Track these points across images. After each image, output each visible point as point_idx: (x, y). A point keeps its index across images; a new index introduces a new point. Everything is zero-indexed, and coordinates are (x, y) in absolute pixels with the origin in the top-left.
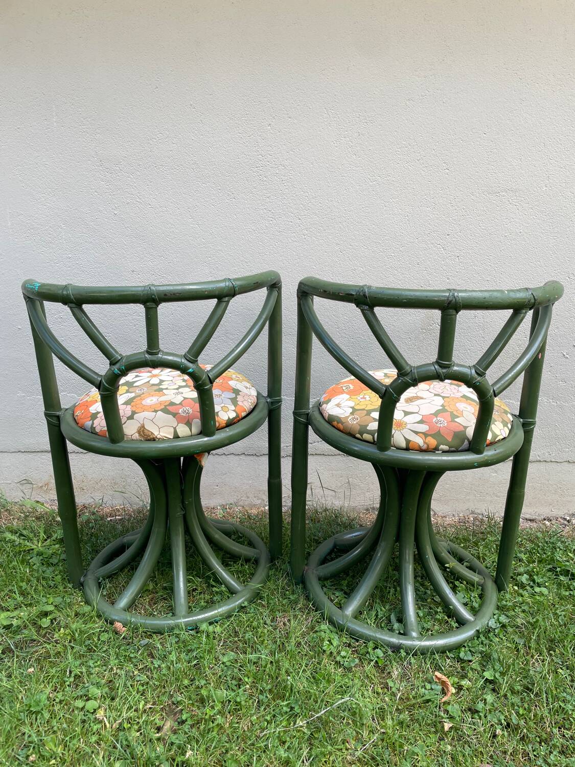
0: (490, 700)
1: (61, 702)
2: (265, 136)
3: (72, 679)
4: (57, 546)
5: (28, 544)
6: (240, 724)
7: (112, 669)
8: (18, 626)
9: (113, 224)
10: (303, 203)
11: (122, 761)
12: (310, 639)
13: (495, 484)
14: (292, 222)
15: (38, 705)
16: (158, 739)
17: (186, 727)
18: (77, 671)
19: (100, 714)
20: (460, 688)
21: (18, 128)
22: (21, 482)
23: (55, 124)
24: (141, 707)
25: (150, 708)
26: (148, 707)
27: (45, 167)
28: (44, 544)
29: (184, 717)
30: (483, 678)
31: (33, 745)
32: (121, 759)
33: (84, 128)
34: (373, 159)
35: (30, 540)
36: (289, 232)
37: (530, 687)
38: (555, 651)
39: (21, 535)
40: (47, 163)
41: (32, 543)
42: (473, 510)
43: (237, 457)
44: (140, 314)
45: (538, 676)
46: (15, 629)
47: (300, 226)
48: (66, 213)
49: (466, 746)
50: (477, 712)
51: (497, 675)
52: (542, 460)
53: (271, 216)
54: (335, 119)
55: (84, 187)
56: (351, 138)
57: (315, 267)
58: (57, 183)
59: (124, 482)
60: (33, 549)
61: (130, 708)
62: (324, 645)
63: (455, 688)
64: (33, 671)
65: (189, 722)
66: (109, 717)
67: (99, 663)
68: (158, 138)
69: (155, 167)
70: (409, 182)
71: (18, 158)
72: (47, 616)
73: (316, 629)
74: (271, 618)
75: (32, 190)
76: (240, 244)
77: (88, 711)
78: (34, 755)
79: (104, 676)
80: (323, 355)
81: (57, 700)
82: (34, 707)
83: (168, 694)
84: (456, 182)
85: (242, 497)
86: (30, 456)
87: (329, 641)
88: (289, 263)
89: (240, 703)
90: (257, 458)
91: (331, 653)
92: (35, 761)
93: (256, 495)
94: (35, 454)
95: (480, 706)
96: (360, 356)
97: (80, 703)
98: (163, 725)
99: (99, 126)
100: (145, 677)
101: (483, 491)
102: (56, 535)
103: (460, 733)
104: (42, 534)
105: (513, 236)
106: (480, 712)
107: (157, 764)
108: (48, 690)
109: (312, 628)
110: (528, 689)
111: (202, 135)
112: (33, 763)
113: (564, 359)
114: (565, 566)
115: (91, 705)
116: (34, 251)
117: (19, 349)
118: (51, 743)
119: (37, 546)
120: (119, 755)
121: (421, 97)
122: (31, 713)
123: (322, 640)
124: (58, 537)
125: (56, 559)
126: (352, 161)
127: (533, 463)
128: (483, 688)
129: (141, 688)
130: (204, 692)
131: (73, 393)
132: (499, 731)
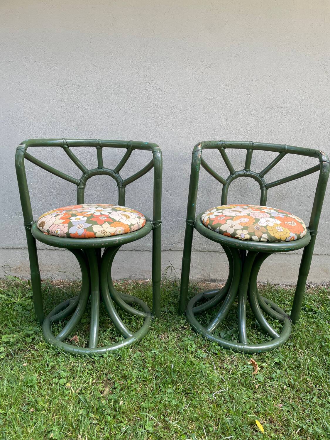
0: (279, 372)
1: (44, 381)
2: (151, 72)
3: (50, 368)
4: (30, 300)
5: (12, 300)
6: (147, 388)
7: (71, 363)
8: (13, 342)
9: (63, 119)
10: (171, 110)
11: (83, 410)
12: (180, 345)
13: (270, 266)
14: (164, 120)
15: (32, 383)
16: (103, 397)
17: (118, 390)
18: (52, 364)
19: (68, 385)
20: (262, 368)
21: (9, 62)
22: (4, 267)
23: (31, 60)
24: (91, 381)
25: (95, 382)
26: (94, 382)
27: (24, 84)
28: (22, 299)
29: (116, 386)
30: (274, 362)
31: (31, 403)
32: (82, 409)
33: (48, 63)
34: (210, 87)
35: (12, 297)
36: (163, 126)
37: (298, 366)
38: (309, 349)
39: (8, 295)
40: (26, 82)
41: (14, 299)
42: (259, 280)
43: (130, 252)
44: (77, 170)
45: (302, 361)
46: (12, 344)
47: (169, 123)
48: (36, 111)
49: (269, 395)
50: (273, 378)
51: (281, 360)
52: (295, 253)
53: (153, 117)
54: (190, 65)
55: (47, 97)
56: (198, 75)
57: (176, 146)
58: (31, 94)
59: (65, 266)
60: (15, 303)
61: (84, 382)
62: (188, 347)
63: (260, 368)
64: (26, 365)
65: (119, 388)
66: (74, 387)
67: (63, 360)
68: (91, 70)
69: (89, 87)
70: (228, 101)
71: (8, 79)
72: (29, 337)
73: (183, 339)
74: (157, 335)
75: (16, 97)
76: (135, 132)
77: (61, 385)
78: (33, 408)
79: (67, 367)
80: (180, 195)
81: (42, 380)
82: (30, 383)
83: (105, 374)
84: (253, 102)
85: (132, 274)
86: (9, 251)
87: (191, 345)
88: (163, 143)
89: (146, 377)
90: (142, 252)
91: (192, 352)
92: (34, 411)
93: (141, 273)
94: (13, 250)
95: (274, 376)
96: (200, 196)
97: (56, 380)
98: (104, 390)
99: (57, 62)
100: (91, 366)
101: (264, 270)
102: (28, 295)
103: (264, 389)
104: (20, 294)
105: (283, 132)
106: (274, 378)
107: (103, 410)
108: (36, 375)
109: (180, 340)
110: (297, 367)
111: (116, 70)
112: (32, 412)
113: (308, 199)
114: (311, 307)
115: (63, 381)
116: (16, 132)
117: (5, 189)
118: (41, 402)
119: (17, 300)
120: (81, 407)
121: (236, 55)
122: (28, 386)
123: (187, 345)
124: (30, 296)
125: (30, 307)
126: (198, 88)
127: (291, 255)
128: (274, 367)
129: (89, 372)
130: (126, 373)
131: (36, 215)
132: (285, 387)
